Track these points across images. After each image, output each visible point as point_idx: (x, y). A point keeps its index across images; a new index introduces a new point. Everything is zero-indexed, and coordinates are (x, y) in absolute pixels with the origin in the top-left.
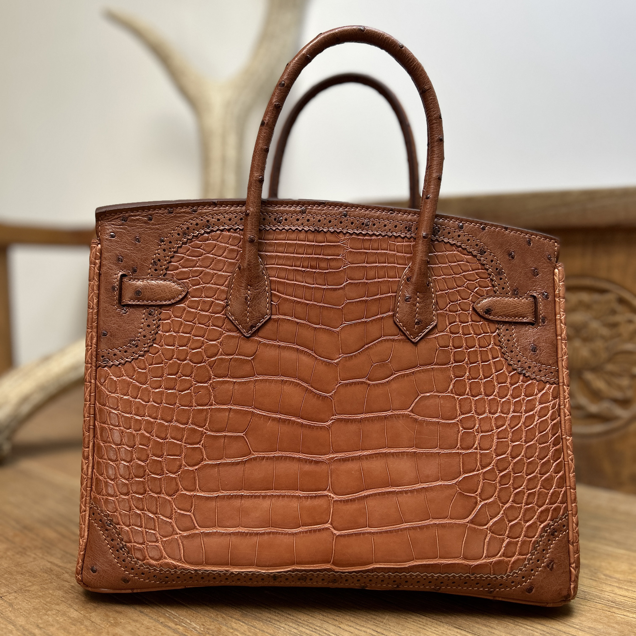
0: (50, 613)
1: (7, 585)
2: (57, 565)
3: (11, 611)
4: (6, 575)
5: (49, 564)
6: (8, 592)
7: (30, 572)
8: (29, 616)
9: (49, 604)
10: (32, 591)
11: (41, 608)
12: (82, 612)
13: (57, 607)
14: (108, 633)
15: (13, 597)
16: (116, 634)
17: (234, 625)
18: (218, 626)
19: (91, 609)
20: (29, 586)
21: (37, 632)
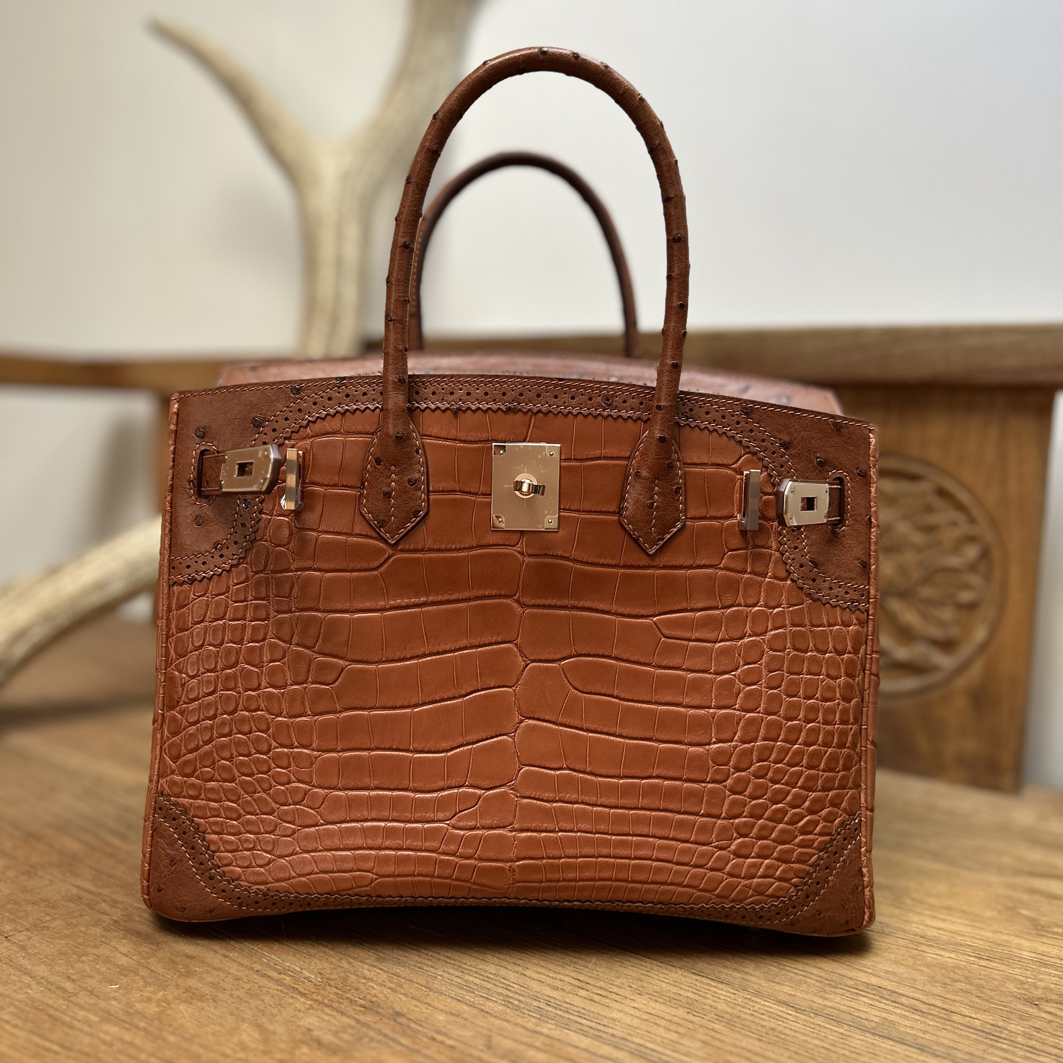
0: (85, 960)
1: (13, 920)
2: (87, 891)
3: (24, 957)
4: (10, 906)
5: (75, 889)
6: (15, 930)
7: (45, 900)
8: (53, 964)
9: (82, 947)
10: (53, 928)
11: (70, 952)
13: (96, 950)
14: (178, 986)
15: (25, 938)
16: (190, 987)
17: (366, 973)
18: (342, 975)
19: (147, 953)
20: (48, 921)
21: (68, 985)
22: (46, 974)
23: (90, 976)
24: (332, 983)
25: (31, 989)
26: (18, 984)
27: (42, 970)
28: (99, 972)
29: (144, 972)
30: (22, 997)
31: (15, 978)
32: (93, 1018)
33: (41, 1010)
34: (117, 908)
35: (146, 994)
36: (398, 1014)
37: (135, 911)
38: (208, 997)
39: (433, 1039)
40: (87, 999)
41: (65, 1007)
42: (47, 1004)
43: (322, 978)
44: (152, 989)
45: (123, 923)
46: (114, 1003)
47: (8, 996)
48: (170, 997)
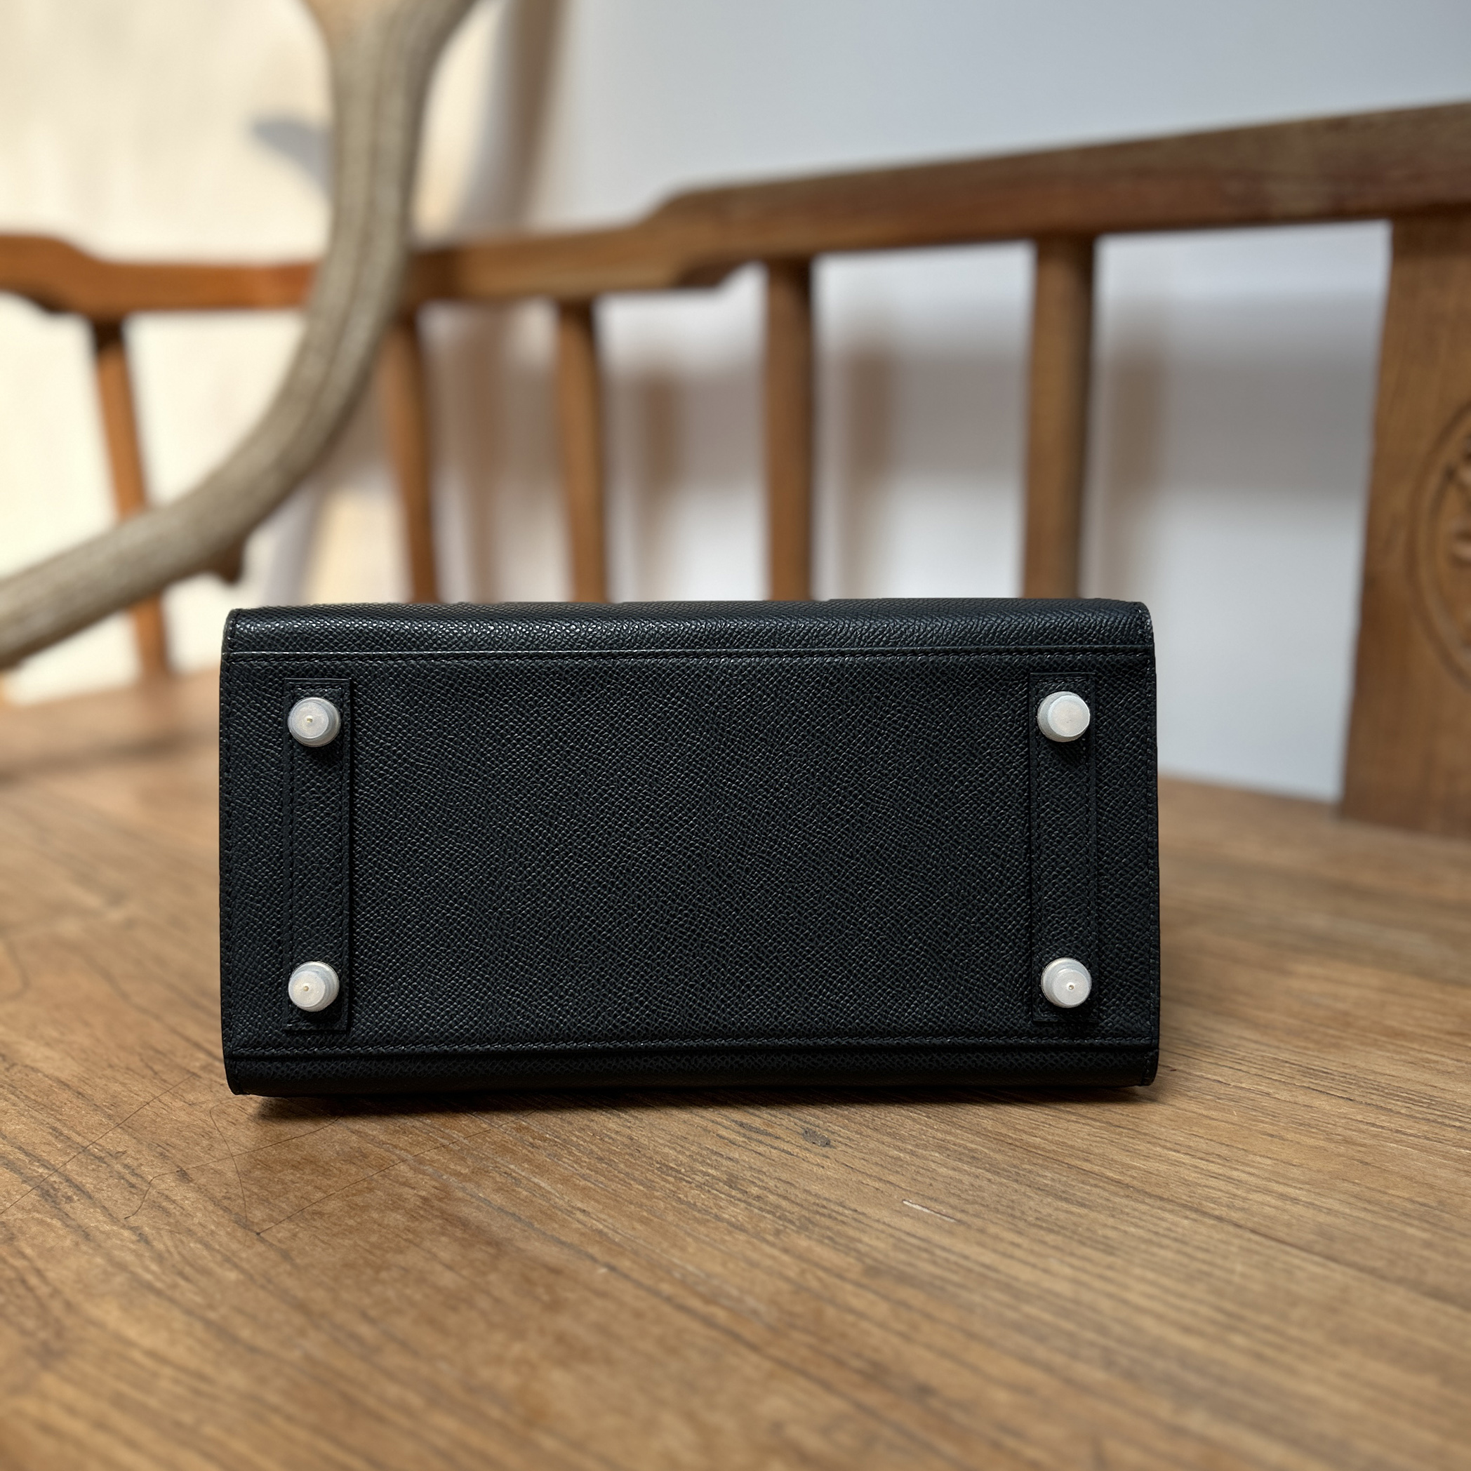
0: (387, 1278)
1: (264, 1201)
2: (373, 1140)
3: (290, 1274)
4: (257, 1173)
5: (354, 1138)
6: (271, 1219)
7: (311, 1161)
8: (337, 1286)
9: (378, 1252)
10: (331, 1215)
11: (361, 1262)
12: (465, 1272)
13: (401, 1257)
14: (542, 1331)
15: (288, 1234)
16: (563, 1332)
17: (854, 1301)
18: (812, 1305)
19: (483, 1262)
20: (319, 1201)
21: (365, 1330)
22: (327, 1307)
23: (398, 1311)
24: (798, 1323)
25: (307, 1339)
26: (285, 1329)
27: (320, 1300)
28: (411, 1303)
29: (483, 1302)
30: (295, 1355)
31: (279, 1316)
32: (415, 1401)
33: (326, 1385)
34: (424, 1173)
35: (493, 1349)
36: (923, 1391)
37: (453, 1179)
38: (596, 1353)
39: (996, 1446)
40: (399, 1359)
41: (365, 1377)
42: (335, 1370)
44: (499, 1337)
45: (436, 1203)
46: (442, 1365)
47: (270, 1355)
48: (533, 1355)
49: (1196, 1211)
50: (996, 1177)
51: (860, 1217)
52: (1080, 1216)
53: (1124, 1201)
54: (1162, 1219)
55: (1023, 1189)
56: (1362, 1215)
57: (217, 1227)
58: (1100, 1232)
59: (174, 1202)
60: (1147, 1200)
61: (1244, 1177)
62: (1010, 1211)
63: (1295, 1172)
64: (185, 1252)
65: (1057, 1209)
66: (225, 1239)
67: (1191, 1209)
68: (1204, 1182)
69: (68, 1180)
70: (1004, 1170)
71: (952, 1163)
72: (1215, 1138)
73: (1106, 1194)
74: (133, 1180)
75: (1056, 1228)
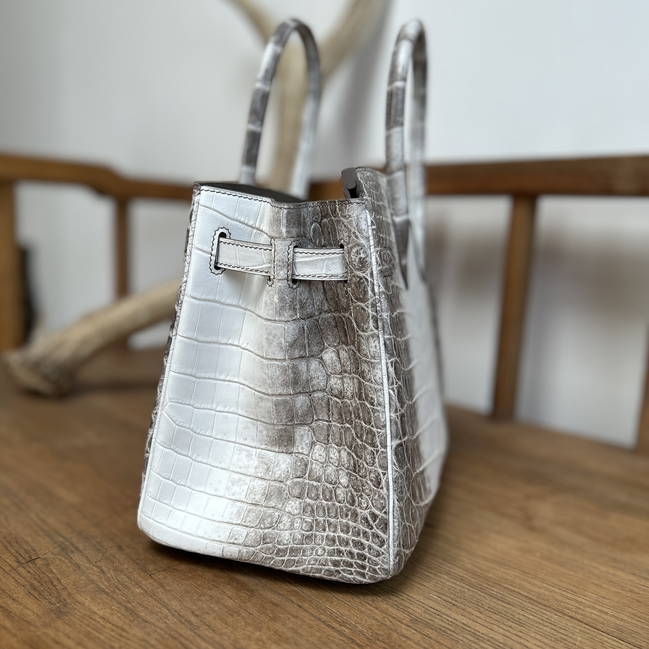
0: (203, 599)
1: (153, 562)
3: (162, 592)
4: (151, 551)
6: (156, 570)
8: (182, 600)
9: (200, 588)
10: (181, 571)
11: (193, 591)
12: (236, 601)
13: (210, 592)
14: (268, 628)
15: (163, 577)
16: (277, 630)
17: (405, 632)
18: (387, 632)
19: (245, 598)
20: (177, 565)
21: (193, 619)
22: (177, 608)
23: (207, 613)
24: (380, 638)
25: (168, 620)
26: (160, 614)
27: (175, 605)
28: (214, 611)
29: (244, 614)
30: (163, 626)
31: (158, 610)
33: (175, 639)
35: (248, 633)
38: (291, 640)
40: (206, 632)
41: (192, 637)
42: (180, 634)
43: (372, 632)
46: (225, 637)
47: (153, 624)
48: (264, 638)
49: (561, 613)
50: (471, 588)
51: (410, 598)
52: (508, 608)
53: (529, 605)
54: (545, 614)
55: (483, 594)
56: (637, 623)
57: (133, 570)
58: (517, 616)
59: (116, 558)
60: (539, 605)
61: (583, 601)
62: (477, 603)
63: (607, 602)
64: (118, 578)
65: (498, 604)
66: (136, 576)
67: (558, 612)
68: (565, 601)
69: (73, 544)
70: (475, 586)
71: (452, 580)
72: (571, 583)
73: (520, 601)
74: (99, 548)
75: (497, 613)
